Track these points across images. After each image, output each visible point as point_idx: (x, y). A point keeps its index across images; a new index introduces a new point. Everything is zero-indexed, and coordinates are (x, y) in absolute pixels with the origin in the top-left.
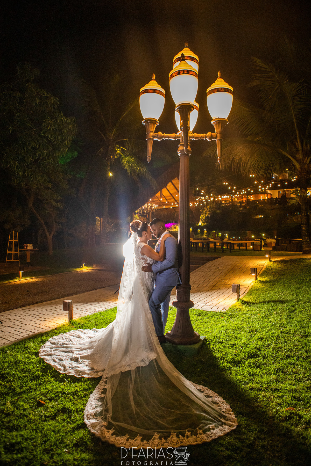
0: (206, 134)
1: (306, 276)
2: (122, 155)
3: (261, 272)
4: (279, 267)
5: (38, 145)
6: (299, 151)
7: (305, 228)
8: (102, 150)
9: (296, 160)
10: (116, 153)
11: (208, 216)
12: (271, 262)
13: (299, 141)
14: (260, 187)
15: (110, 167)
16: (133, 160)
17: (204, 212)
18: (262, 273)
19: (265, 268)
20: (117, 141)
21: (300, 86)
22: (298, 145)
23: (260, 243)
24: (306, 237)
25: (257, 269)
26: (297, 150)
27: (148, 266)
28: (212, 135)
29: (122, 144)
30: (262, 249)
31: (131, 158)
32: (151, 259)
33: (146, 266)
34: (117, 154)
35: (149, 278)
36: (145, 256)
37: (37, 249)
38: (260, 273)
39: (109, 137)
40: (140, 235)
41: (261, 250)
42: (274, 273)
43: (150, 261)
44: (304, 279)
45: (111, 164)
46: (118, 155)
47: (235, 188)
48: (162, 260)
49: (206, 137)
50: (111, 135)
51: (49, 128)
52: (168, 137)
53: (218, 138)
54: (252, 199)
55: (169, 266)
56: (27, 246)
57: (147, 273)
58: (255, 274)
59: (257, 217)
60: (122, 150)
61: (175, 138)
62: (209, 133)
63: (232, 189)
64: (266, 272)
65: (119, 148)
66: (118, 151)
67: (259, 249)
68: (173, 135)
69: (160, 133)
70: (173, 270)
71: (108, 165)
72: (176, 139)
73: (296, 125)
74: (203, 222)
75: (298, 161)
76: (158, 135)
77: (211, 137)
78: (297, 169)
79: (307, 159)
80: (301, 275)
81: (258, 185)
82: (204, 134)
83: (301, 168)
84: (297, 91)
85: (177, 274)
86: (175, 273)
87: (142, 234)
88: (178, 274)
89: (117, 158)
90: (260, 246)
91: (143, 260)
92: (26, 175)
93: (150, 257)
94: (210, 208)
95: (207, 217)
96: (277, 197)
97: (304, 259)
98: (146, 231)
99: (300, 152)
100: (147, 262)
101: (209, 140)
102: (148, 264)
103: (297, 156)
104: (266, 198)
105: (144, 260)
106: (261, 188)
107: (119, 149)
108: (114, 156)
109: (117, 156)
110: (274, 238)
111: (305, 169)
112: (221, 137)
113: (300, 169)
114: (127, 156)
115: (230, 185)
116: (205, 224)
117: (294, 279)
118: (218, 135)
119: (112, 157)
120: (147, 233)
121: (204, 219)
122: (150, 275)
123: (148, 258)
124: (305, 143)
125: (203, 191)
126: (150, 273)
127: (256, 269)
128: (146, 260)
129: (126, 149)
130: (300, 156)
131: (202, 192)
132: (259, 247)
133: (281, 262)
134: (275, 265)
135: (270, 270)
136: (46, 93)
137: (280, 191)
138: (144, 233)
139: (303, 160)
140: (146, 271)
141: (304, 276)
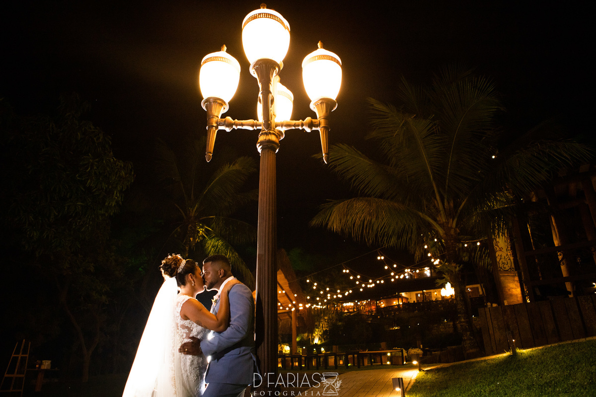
0: (304, 121)
1: (484, 386)
2: (206, 236)
3: (410, 387)
4: (437, 378)
5: (69, 194)
6: (440, 211)
7: (464, 319)
8: (179, 230)
9: (439, 225)
10: (198, 235)
11: (326, 330)
12: (422, 372)
13: (438, 198)
14: (392, 274)
15: (188, 253)
16: (220, 243)
17: (321, 325)
18: (411, 389)
19: (414, 381)
20: (201, 219)
21: (431, 123)
22: (438, 204)
23: (401, 353)
24: (468, 333)
25: (402, 378)
26: (438, 211)
27: (192, 342)
28: (312, 122)
29: (207, 223)
30: (405, 363)
31: (218, 240)
32: (200, 328)
33: (188, 343)
34: (199, 237)
35: (193, 367)
36: (188, 321)
37: (56, 368)
38: (408, 390)
39: (190, 213)
40: (181, 282)
41: (403, 364)
42: (430, 386)
43: (198, 333)
44: (481, 391)
45: (190, 248)
46: (201, 238)
47: (359, 277)
48: (222, 328)
49: (302, 125)
50: (193, 210)
51: (88, 170)
52: (242, 125)
53: (321, 126)
54: (383, 306)
55: (236, 340)
56: (41, 364)
57: (190, 357)
58: (400, 388)
59: (391, 329)
60: (207, 230)
61: (252, 126)
62: (308, 119)
63: (355, 279)
64: (417, 387)
65: (202, 227)
66: (201, 232)
67: (401, 363)
68: (251, 121)
69: (229, 118)
70: (244, 351)
71: (185, 249)
72: (255, 128)
73: (432, 177)
74: (319, 339)
75: (442, 225)
76: (225, 121)
77: (311, 125)
78: (441, 236)
79: (453, 221)
80: (474, 385)
81: (389, 271)
82: (299, 120)
83: (446, 234)
84: (428, 130)
85: (251, 358)
86: (247, 357)
87: (186, 279)
88: (255, 359)
89: (199, 241)
90: (401, 358)
91: (183, 331)
92: (45, 237)
93: (199, 323)
94: (329, 319)
95: (325, 333)
96: (414, 301)
97: (473, 363)
98: (194, 273)
99: (442, 212)
100: (191, 335)
101: (308, 130)
102: (193, 338)
103: (438, 219)
104: (401, 303)
105: (186, 331)
106: (394, 277)
107: (201, 229)
108: (194, 239)
109: (199, 238)
110: (420, 348)
111: (452, 235)
112: (326, 123)
113: (445, 236)
114: (213, 237)
115: (351, 273)
116: (323, 342)
117: (464, 392)
118: (322, 121)
119: (191, 239)
120: (196, 277)
121: (321, 335)
122: (195, 362)
123: (195, 325)
124: (446, 200)
125: (316, 284)
126: (196, 358)
127: (400, 380)
128: (190, 330)
129: (212, 229)
130: (442, 218)
131: (314, 286)
132: (400, 360)
133: (438, 370)
134: (429, 376)
135: (422, 383)
136: (92, 127)
137: (418, 294)
138: (190, 278)
139: (448, 223)
140: (188, 353)
141: (480, 386)
